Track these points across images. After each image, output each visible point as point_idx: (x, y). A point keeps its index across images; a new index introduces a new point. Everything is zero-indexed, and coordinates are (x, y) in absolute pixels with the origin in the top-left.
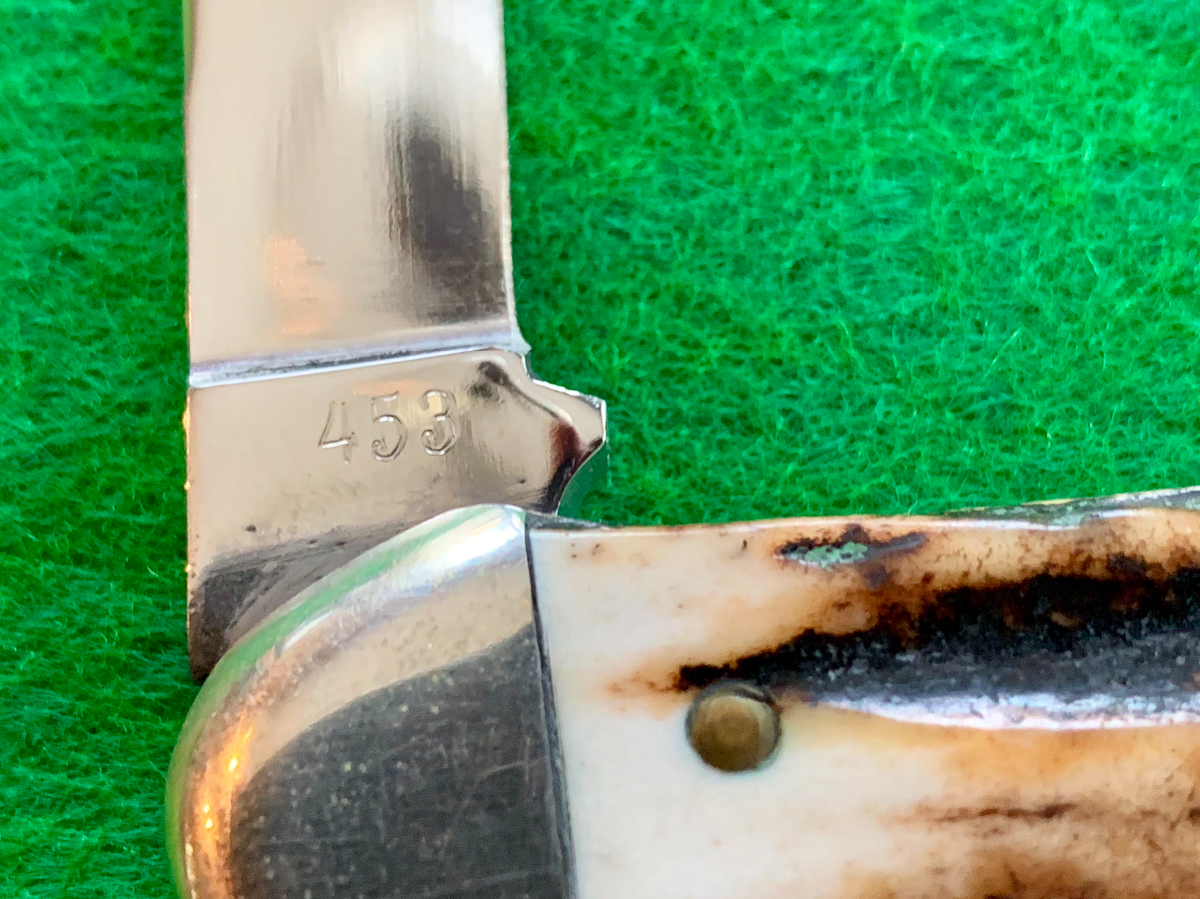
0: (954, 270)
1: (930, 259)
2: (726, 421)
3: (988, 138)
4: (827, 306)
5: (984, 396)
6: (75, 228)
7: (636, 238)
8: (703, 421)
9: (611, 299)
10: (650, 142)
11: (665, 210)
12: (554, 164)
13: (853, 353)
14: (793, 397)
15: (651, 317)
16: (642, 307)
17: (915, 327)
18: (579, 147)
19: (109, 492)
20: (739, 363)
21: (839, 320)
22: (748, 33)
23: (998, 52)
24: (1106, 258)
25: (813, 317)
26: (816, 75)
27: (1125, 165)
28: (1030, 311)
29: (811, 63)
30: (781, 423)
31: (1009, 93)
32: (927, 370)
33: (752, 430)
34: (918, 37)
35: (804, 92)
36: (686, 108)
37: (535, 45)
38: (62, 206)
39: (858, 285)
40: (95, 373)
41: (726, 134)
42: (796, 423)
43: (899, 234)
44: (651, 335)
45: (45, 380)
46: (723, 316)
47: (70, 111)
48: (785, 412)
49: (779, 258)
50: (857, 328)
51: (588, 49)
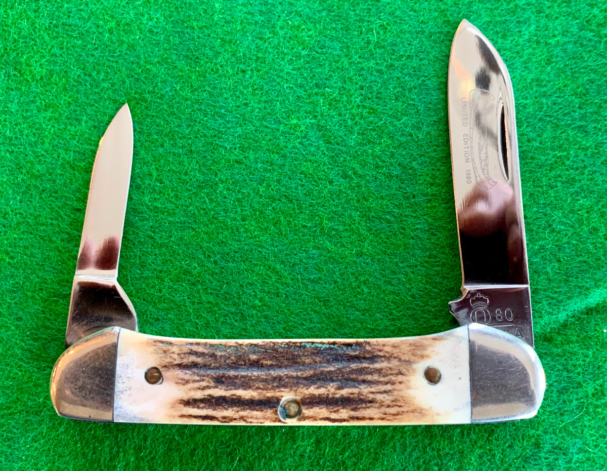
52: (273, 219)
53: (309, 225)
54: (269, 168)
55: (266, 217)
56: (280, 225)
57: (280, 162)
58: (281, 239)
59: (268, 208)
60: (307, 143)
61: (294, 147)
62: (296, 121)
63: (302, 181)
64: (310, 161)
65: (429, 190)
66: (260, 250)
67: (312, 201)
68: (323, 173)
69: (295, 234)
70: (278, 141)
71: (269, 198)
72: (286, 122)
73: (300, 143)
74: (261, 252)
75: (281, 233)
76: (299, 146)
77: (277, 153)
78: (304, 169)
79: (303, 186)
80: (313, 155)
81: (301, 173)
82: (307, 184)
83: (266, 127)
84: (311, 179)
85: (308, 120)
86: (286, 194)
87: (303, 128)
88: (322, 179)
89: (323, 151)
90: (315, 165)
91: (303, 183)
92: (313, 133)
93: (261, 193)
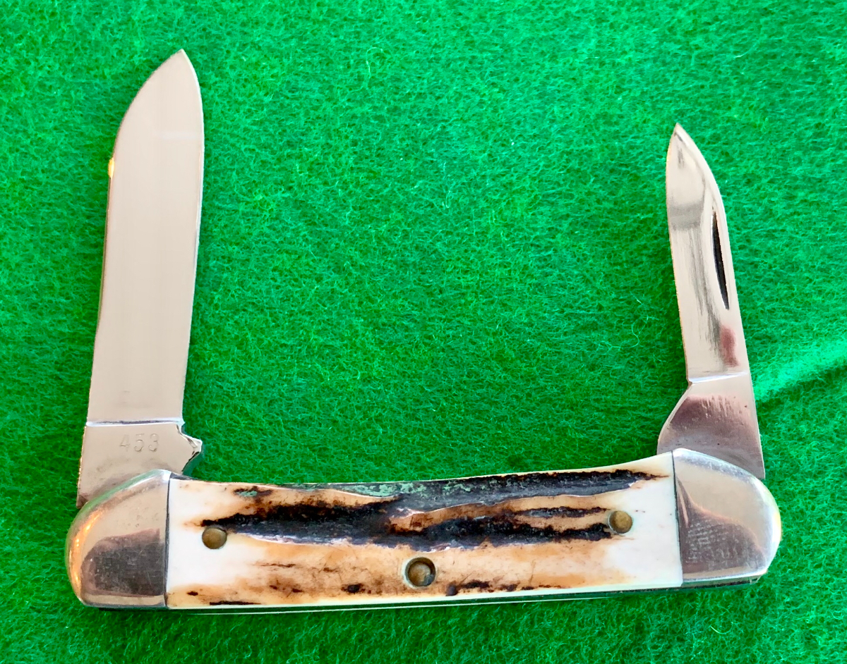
0: (315, 407)
1: (309, 403)
2: (244, 445)
3: (331, 369)
4: (278, 414)
5: (319, 445)
6: (60, 370)
7: (225, 389)
8: (237, 444)
9: (215, 407)
10: (233, 360)
11: (234, 381)
12: (204, 364)
13: (283, 430)
14: (264, 441)
15: (226, 412)
16: (224, 409)
17: (302, 423)
18: (212, 360)
19: (62, 450)
20: (250, 429)
21: (280, 418)
22: (267, 330)
23: (338, 343)
24: (358, 408)
25: (273, 417)
26: (285, 345)
27: (369, 381)
28: (335, 422)
29: (283, 341)
30: (260, 447)
31: (339, 356)
32: (303, 436)
33: (251, 449)
34: (316, 337)
35: (280, 350)
36: (245, 351)
37: (203, 327)
38: (56, 363)
39: (288, 409)
40: (61, 415)
41: (256, 360)
42: (264, 448)
43: (301, 395)
44: (225, 418)
45: (47, 415)
46: (247, 414)
47: (61, 333)
48: (262, 444)
49: (266, 398)
50: (285, 422)
51: (218, 329)
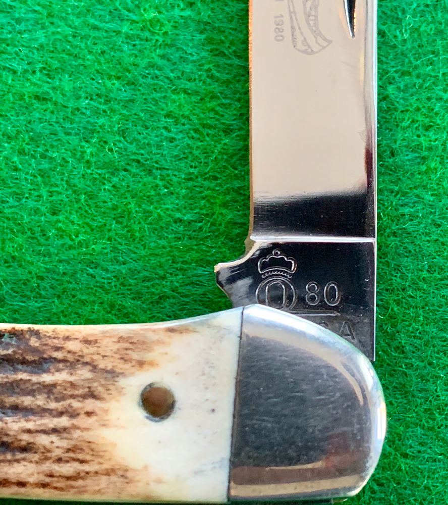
52: (115, 208)
53: (188, 217)
54: (103, 107)
55: (101, 204)
56: (129, 219)
57: (125, 95)
58: (131, 248)
59: (102, 188)
60: (177, 55)
61: (152, 66)
62: (152, 15)
63: (169, 131)
64: (185, 91)
65: (422, 139)
66: (91, 271)
67: (191, 170)
68: (212, 115)
69: (160, 238)
70: (118, 54)
71: (105, 165)
72: (135, 18)
73: (163, 57)
74: (93, 277)
75: (132, 236)
76: (160, 62)
77: (118, 78)
78: (171, 107)
79: (172, 140)
80: (190, 80)
81: (168, 116)
82: (181, 136)
83: (95, 28)
84: (187, 127)
85: (177, 12)
86: (139, 157)
87: (168, 27)
88: (210, 127)
89: (209, 70)
90: (193, 99)
91: (173, 135)
92: (189, 37)
93: (87, 157)
